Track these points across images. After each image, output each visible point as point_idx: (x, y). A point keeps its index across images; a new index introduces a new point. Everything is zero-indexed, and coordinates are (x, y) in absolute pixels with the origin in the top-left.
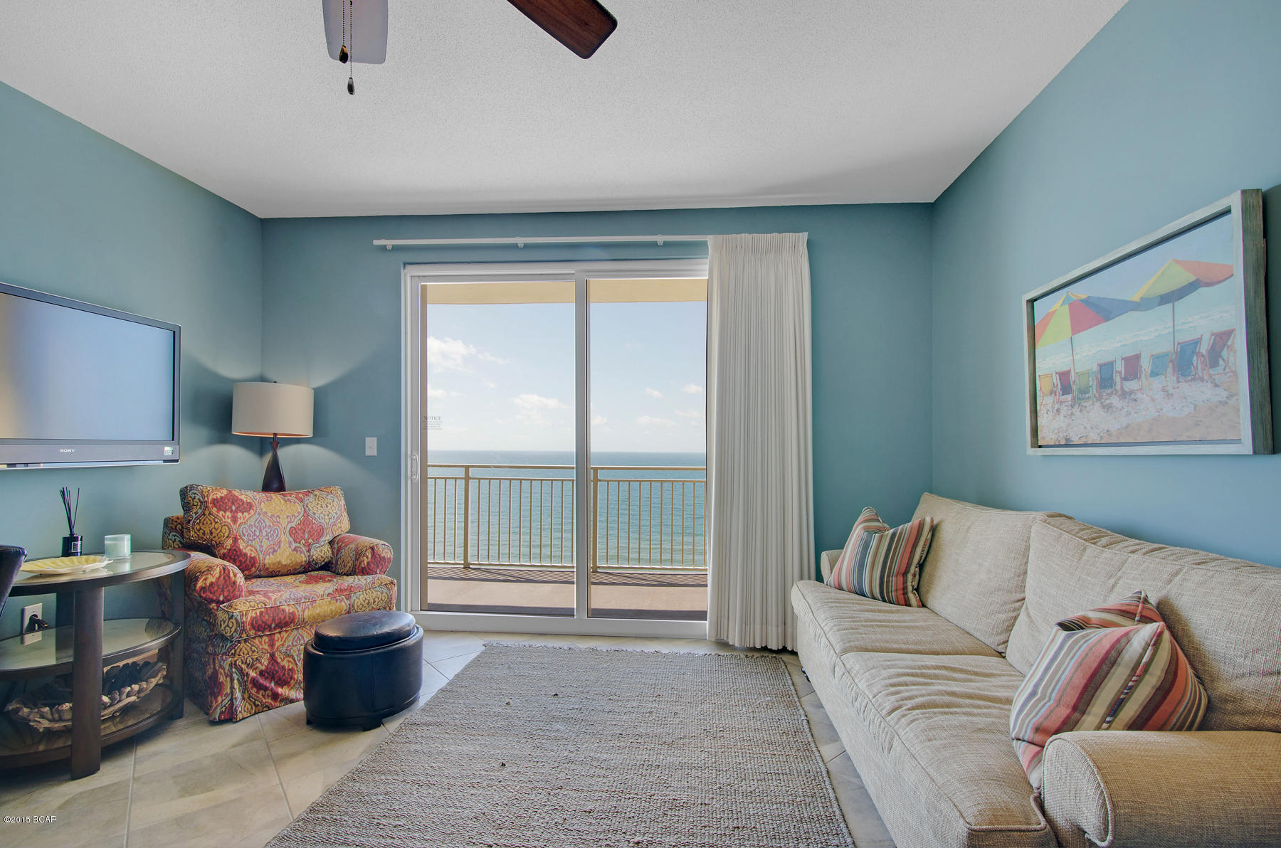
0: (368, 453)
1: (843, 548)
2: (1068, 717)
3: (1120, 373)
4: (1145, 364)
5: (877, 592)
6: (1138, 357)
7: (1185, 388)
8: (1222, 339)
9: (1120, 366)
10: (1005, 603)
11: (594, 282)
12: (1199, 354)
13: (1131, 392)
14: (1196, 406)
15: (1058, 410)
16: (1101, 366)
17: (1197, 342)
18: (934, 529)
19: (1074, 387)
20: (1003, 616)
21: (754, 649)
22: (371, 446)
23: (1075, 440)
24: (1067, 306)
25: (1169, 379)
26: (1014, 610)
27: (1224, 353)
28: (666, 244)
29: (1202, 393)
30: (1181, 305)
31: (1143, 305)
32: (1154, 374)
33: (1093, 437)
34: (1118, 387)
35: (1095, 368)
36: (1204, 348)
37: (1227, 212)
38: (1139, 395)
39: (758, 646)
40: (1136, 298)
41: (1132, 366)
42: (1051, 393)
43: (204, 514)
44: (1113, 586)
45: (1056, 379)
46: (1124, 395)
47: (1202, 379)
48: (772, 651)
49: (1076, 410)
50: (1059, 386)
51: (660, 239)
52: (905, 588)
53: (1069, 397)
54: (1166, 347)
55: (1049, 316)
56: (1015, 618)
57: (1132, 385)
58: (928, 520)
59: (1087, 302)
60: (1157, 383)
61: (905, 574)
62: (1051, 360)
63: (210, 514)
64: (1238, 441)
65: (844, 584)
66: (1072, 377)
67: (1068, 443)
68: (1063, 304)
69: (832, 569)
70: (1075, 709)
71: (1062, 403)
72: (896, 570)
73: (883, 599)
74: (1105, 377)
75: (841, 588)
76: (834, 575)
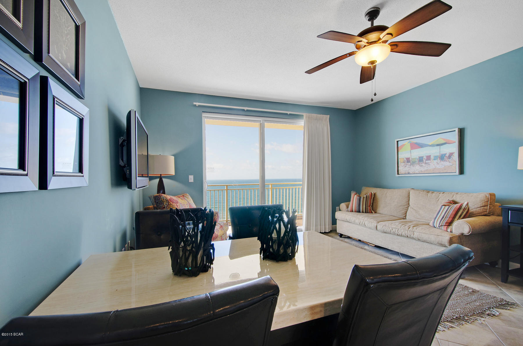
0: (190, 181)
1: (350, 201)
3: (425, 159)
4: (432, 157)
5: (364, 211)
6: (430, 156)
7: (442, 162)
8: (451, 154)
9: (425, 157)
10: (404, 208)
11: (266, 124)
12: (446, 157)
13: (428, 163)
14: (445, 166)
15: (406, 166)
16: (419, 157)
17: (446, 154)
18: (375, 194)
19: (411, 162)
20: (403, 211)
22: (191, 178)
23: (411, 173)
24: (410, 144)
25: (439, 161)
26: (406, 209)
27: (452, 157)
28: (290, 114)
29: (446, 164)
30: (442, 147)
31: (432, 146)
32: (434, 159)
33: (417, 172)
34: (424, 162)
35: (418, 157)
36: (447, 155)
37: (455, 131)
38: (430, 163)
40: (430, 144)
41: (429, 158)
42: (404, 162)
43: (169, 204)
44: (438, 200)
45: (405, 159)
46: (426, 163)
47: (446, 161)
48: (327, 233)
49: (411, 166)
50: (406, 161)
51: (289, 113)
52: (371, 209)
53: (409, 163)
54: (438, 154)
55: (403, 145)
56: (407, 211)
57: (427, 162)
58: (373, 193)
59: (416, 143)
60: (435, 161)
61: (370, 206)
62: (404, 154)
63: (171, 204)
64: (456, 172)
65: (354, 210)
66: (411, 159)
67: (409, 173)
68: (408, 143)
69: (348, 207)
70: (453, 218)
71: (407, 165)
72: (368, 205)
73: (366, 213)
74: (421, 160)
75: (352, 211)
76: (349, 209)
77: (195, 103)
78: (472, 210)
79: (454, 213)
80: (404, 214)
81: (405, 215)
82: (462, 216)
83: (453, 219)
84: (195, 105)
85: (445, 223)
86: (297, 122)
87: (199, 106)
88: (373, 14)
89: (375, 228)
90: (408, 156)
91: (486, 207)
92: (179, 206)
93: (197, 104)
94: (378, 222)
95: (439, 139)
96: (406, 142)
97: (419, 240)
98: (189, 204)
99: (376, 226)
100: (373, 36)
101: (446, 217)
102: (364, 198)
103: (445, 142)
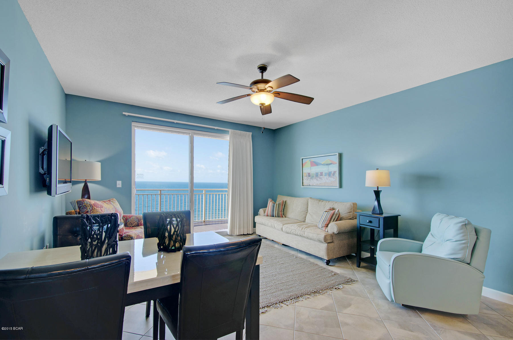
0: (117, 187)
1: (266, 207)
4: (324, 174)
5: (277, 216)
6: (322, 173)
7: (330, 178)
8: (335, 172)
9: (319, 174)
10: (304, 213)
12: (332, 174)
14: (331, 181)
15: (308, 180)
17: (331, 172)
18: (285, 202)
19: (311, 176)
20: (304, 216)
21: (241, 235)
22: (119, 184)
23: (311, 185)
25: (327, 177)
27: (335, 174)
29: (332, 179)
30: (329, 166)
31: (323, 165)
32: (325, 176)
33: (314, 185)
35: (315, 173)
36: (332, 173)
37: (336, 155)
38: (322, 179)
39: (242, 234)
40: (323, 163)
41: (321, 174)
42: (306, 176)
43: (93, 209)
45: (307, 174)
46: (320, 178)
47: (332, 177)
48: (245, 235)
49: (311, 180)
51: (216, 128)
52: (282, 214)
53: (310, 177)
54: (327, 172)
55: (306, 163)
56: (306, 215)
57: (321, 177)
58: (284, 200)
59: (314, 162)
61: (281, 212)
62: (306, 171)
64: (337, 186)
65: (269, 215)
66: (311, 174)
67: (310, 185)
68: (309, 161)
69: (265, 212)
70: (330, 221)
71: (308, 178)
72: (280, 211)
73: (278, 217)
74: (317, 175)
75: (268, 216)
76: (266, 214)
77: (124, 113)
78: (343, 215)
79: (330, 217)
81: (305, 219)
82: (335, 220)
84: (125, 115)
85: (325, 224)
86: (224, 136)
87: (129, 116)
88: (263, 69)
89: (281, 230)
90: (309, 171)
91: (351, 213)
92: (103, 211)
93: (127, 114)
94: (283, 225)
95: (327, 160)
96: (308, 160)
97: (308, 238)
98: (115, 208)
99: (281, 228)
100: (261, 86)
101: (325, 221)
102: (277, 204)
103: (331, 163)
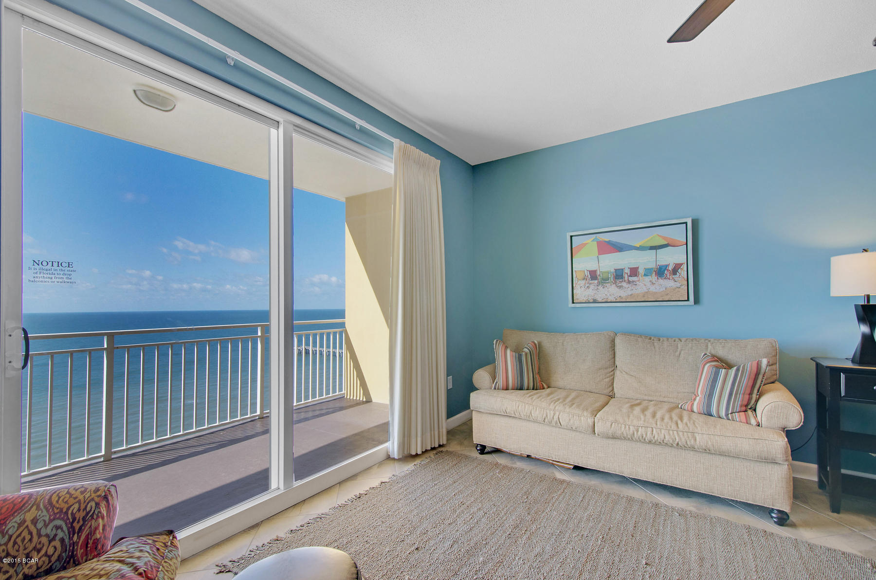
2: (749, 398)
3: (627, 274)
4: (641, 271)
5: (531, 385)
6: (638, 268)
7: (661, 281)
8: (678, 266)
9: (627, 271)
10: (606, 374)
12: (668, 270)
13: (633, 282)
14: (666, 288)
15: (588, 287)
16: (616, 270)
17: (668, 266)
18: (540, 346)
19: (599, 278)
23: (600, 300)
24: (596, 243)
25: (654, 277)
26: (612, 375)
27: (679, 270)
29: (669, 284)
30: (659, 251)
31: (641, 248)
32: (645, 275)
33: (611, 299)
34: (626, 278)
35: (613, 270)
36: (670, 268)
37: (688, 223)
38: (637, 283)
40: (637, 245)
41: (634, 272)
42: (584, 279)
45: (587, 273)
46: (629, 282)
47: (669, 279)
49: (600, 287)
50: (589, 276)
53: (596, 282)
55: (583, 245)
56: (613, 379)
57: (631, 279)
59: (610, 243)
60: (647, 279)
64: (687, 301)
65: (511, 386)
66: (598, 273)
67: (595, 302)
68: (593, 240)
69: (494, 378)
70: (749, 394)
71: (590, 284)
72: (536, 372)
73: (533, 389)
74: (619, 275)
75: (507, 389)
76: (500, 380)
80: (609, 387)
81: (611, 389)
83: (751, 396)
85: (738, 405)
89: (590, 429)
90: (593, 266)
95: (654, 237)
96: (589, 240)
99: (591, 424)
101: (736, 394)
102: (526, 354)
103: (666, 243)
